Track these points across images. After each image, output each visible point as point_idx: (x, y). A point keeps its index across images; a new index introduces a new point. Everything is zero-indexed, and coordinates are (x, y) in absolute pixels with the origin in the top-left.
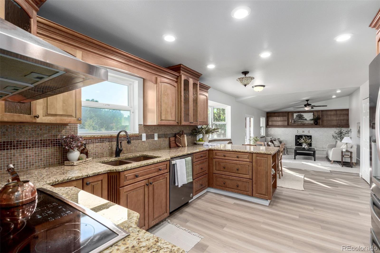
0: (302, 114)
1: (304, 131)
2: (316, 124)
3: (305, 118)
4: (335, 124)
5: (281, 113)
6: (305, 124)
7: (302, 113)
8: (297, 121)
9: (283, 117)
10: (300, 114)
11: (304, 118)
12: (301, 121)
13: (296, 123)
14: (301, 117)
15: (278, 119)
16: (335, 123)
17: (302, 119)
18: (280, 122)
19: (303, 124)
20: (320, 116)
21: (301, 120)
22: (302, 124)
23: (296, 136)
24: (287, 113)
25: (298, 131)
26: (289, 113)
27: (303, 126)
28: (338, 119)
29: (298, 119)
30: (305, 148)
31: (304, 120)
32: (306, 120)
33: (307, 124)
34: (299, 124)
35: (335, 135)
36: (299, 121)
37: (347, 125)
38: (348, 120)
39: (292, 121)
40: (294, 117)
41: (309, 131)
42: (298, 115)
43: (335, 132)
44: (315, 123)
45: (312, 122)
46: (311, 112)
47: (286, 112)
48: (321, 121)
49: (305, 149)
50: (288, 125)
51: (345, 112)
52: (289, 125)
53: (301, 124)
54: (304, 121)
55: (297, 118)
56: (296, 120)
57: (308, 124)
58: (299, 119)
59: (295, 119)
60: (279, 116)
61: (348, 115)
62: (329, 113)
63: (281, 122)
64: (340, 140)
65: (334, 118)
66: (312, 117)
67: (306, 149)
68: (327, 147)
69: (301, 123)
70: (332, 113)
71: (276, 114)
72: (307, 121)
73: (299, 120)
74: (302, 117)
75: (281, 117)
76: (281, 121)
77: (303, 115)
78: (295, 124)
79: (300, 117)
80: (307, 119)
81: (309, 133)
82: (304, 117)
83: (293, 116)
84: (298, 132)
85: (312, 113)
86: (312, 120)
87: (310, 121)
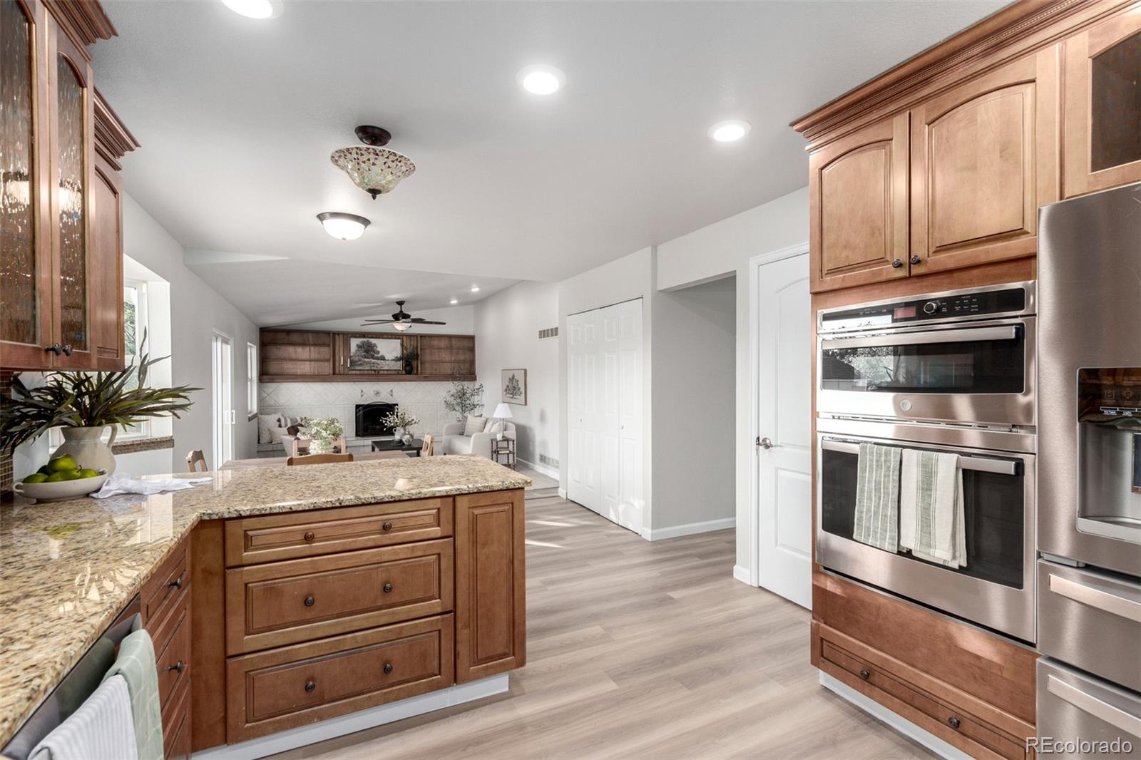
0: (373, 341)
1: (378, 393)
2: (409, 372)
3: (380, 354)
4: (449, 372)
5: (310, 335)
6: (381, 372)
7: (372, 338)
8: (359, 363)
9: (316, 348)
10: (368, 342)
11: (379, 352)
12: (369, 363)
13: (357, 368)
14: (369, 350)
15: (302, 352)
16: (447, 369)
17: (373, 357)
18: (308, 363)
19: (375, 371)
20: (417, 349)
21: (369, 360)
22: (373, 372)
23: (357, 406)
24: (331, 335)
25: (362, 391)
26: (337, 336)
27: (378, 376)
28: (453, 359)
29: (362, 357)
30: (404, 440)
31: (378, 358)
32: (383, 358)
33: (385, 372)
34: (366, 372)
35: (451, 400)
36: (365, 362)
37: (471, 375)
38: (472, 363)
39: (345, 361)
40: (350, 350)
41: (392, 391)
42: (363, 343)
43: (450, 391)
44: (407, 368)
45: (399, 365)
46: (396, 338)
47: (328, 333)
48: (421, 363)
49: (404, 444)
50: (334, 374)
51: (466, 343)
52: (336, 375)
53: (371, 370)
54: (379, 362)
55: (358, 353)
56: (356, 359)
57: (387, 370)
58: (366, 357)
59: (355, 355)
60: (303, 344)
61: (472, 350)
62: (436, 343)
63: (312, 363)
64: (461, 411)
65: (446, 356)
66: (398, 353)
67: (406, 443)
68: (444, 431)
69: (369, 368)
70: (443, 343)
71: (295, 337)
72: (387, 362)
73: (366, 360)
74: (374, 352)
75: (312, 348)
76: (310, 361)
77: (375, 346)
78: (354, 372)
79: (367, 351)
80: (386, 358)
81: (392, 395)
82: (378, 349)
83: (347, 345)
84: (362, 396)
85: (399, 341)
86: (397, 359)
87: (394, 362)
